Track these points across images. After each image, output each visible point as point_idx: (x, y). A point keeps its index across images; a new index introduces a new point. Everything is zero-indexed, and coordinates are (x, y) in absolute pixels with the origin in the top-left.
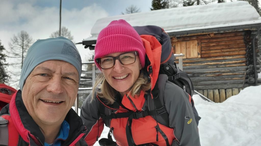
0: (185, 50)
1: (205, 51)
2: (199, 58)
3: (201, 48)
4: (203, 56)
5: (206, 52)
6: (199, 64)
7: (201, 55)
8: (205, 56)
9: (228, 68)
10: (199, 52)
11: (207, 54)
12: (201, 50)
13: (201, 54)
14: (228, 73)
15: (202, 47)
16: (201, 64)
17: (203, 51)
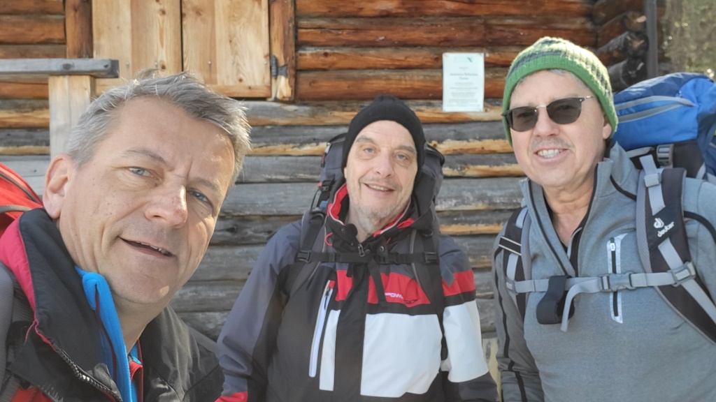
0: (170, 23)
1: (321, 51)
2: (276, 100)
3: (296, 28)
4: (304, 87)
5: (329, 59)
6: (280, 148)
7: (296, 77)
8: (326, 85)
9: (482, 186)
10: (278, 52)
11: (339, 78)
12: (292, 41)
13: (297, 72)
14: (477, 222)
15: (297, 17)
16: (289, 149)
17: (308, 52)
